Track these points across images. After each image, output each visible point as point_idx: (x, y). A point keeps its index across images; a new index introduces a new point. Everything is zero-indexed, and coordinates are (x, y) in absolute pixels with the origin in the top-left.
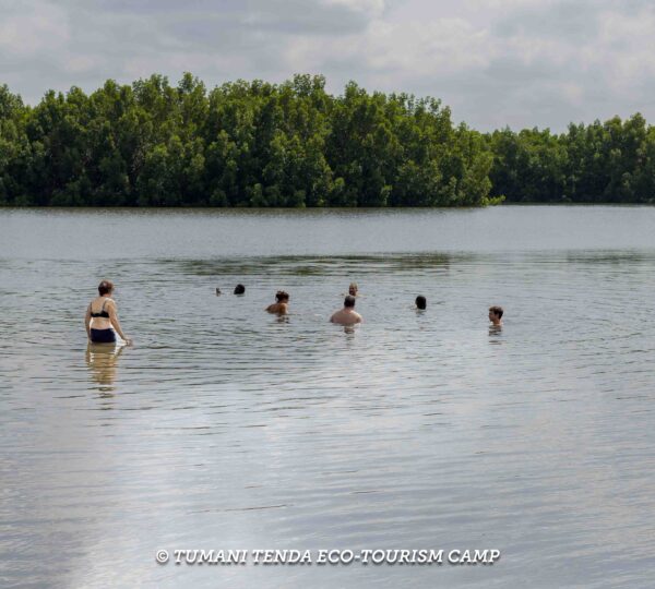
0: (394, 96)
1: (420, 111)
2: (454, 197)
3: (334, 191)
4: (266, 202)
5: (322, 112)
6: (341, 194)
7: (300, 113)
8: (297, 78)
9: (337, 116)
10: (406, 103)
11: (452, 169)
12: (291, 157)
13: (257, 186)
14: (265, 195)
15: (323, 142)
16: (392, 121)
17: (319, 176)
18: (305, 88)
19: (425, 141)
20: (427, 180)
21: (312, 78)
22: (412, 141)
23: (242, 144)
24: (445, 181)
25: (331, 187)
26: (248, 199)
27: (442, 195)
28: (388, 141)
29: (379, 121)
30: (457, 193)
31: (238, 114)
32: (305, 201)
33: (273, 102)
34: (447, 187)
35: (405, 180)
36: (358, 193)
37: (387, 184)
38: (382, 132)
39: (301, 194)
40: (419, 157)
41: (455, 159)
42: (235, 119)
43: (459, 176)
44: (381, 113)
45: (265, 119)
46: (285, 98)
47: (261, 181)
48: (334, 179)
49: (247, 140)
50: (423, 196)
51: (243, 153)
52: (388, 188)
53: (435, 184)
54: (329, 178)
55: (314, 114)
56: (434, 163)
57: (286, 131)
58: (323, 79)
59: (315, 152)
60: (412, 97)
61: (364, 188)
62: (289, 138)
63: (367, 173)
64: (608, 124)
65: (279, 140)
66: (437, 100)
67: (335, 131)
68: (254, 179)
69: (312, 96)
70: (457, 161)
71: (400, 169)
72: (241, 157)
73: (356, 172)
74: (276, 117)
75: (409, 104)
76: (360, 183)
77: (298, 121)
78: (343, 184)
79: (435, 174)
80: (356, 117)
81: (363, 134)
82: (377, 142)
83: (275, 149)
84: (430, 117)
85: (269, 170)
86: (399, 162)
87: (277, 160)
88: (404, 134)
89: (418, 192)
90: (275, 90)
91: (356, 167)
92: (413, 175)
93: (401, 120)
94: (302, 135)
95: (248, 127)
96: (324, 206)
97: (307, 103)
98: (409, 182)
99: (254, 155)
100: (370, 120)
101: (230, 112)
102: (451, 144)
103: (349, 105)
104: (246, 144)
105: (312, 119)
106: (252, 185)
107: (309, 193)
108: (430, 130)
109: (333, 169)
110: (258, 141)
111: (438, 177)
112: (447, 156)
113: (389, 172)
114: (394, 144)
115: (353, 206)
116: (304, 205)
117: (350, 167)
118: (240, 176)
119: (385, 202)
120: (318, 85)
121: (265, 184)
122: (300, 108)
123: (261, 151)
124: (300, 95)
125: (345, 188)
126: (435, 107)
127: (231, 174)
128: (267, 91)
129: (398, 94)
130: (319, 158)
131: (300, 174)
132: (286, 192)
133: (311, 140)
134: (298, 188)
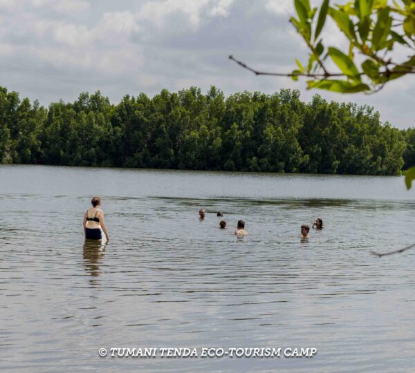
0: (344, 105)
1: (360, 114)
2: (379, 169)
3: (303, 163)
4: (259, 169)
5: (298, 113)
6: (307, 165)
7: (284, 114)
8: (282, 91)
9: (307, 116)
10: (351, 109)
11: (379, 151)
12: (276, 141)
13: (254, 158)
14: (259, 164)
15: (297, 131)
16: (342, 120)
17: (293, 153)
18: (287, 97)
19: (362, 133)
20: (362, 158)
21: (291, 91)
22: (354, 133)
23: (246, 132)
24: (374, 159)
25: (301, 160)
26: (248, 167)
27: (372, 168)
28: (338, 132)
29: (333, 120)
30: (381, 167)
31: (244, 113)
32: (284, 169)
33: (265, 108)
34: (375, 163)
35: (348, 158)
36: (318, 165)
37: (337, 160)
38: (334, 127)
39: (282, 164)
40: (358, 144)
41: (381, 145)
42: (241, 116)
43: (383, 156)
44: (335, 115)
45: (261, 116)
46: (275, 103)
47: (257, 155)
48: (303, 155)
49: (249, 129)
50: (360, 168)
51: (246, 137)
52: (337, 162)
53: (368, 161)
54: (300, 155)
55: (292, 114)
56: (367, 147)
57: (274, 125)
58: (298, 92)
59: (291, 138)
60: (356, 105)
61: (322, 162)
62: (276, 129)
63: (324, 152)
65: (269, 130)
66: (371, 107)
67: (306, 125)
68: (253, 154)
69: (291, 102)
70: (382, 147)
71: (346, 151)
72: (245, 141)
73: (318, 151)
74: (268, 116)
75: (353, 109)
76: (320, 158)
77: (282, 118)
78: (308, 158)
79: (368, 155)
80: (318, 116)
81: (323, 128)
82: (331, 133)
83: (266, 135)
84: (366, 118)
85: (262, 148)
86: (345, 146)
87: (268, 142)
88: (349, 128)
89: (357, 165)
90: (268, 98)
91: (317, 148)
92: (353, 154)
93: (347, 120)
94: (284, 127)
95: (250, 121)
96: (296, 172)
97: (288, 107)
98: (351, 158)
99: (253, 139)
100: (328, 119)
101: (239, 112)
102: (378, 136)
103: (315, 109)
104: (248, 132)
105: (291, 117)
106: (251, 157)
107: (287, 164)
108: (366, 126)
109: (303, 149)
110: (256, 129)
111: (370, 156)
112: (376, 143)
113: (338, 152)
114: (342, 135)
115: (315, 173)
116: (283, 171)
117: (313, 148)
118: (244, 151)
119: (336, 171)
120: (295, 96)
121: (259, 156)
122: (283, 110)
123: (258, 137)
124: (284, 102)
125: (310, 161)
126: (369, 112)
127: (238, 150)
128: (263, 99)
129: (347, 103)
130: (294, 142)
131: (282, 151)
132: (272, 163)
133: (289, 131)
134: (280, 161)
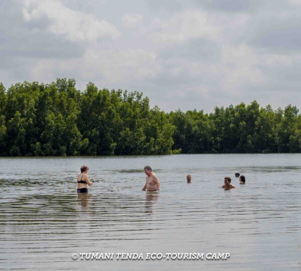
0: (113, 91)
1: (130, 100)
2: (153, 149)
3: (82, 146)
4: (43, 153)
5: (75, 100)
6: (87, 148)
7: (62, 101)
8: (58, 81)
9: (84, 103)
10: (122, 95)
11: (151, 133)
12: (57, 127)
13: (38, 143)
14: (43, 149)
15: (76, 118)
16: (115, 106)
17: (74, 137)
18: (63, 87)
19: (135, 117)
20: (137, 140)
21: (67, 81)
22: (127, 117)
23: (28, 119)
24: (148, 140)
25: (81, 144)
26: (32, 152)
27: (146, 148)
28: (113, 117)
29: (108, 105)
30: (154, 147)
31: (25, 102)
32: (66, 152)
33: (45, 96)
34: (148, 143)
35: (124, 140)
36: (97, 148)
37: (114, 142)
38: (110, 112)
39: (64, 148)
40: (132, 127)
41: (153, 127)
42: (23, 105)
43: (155, 137)
44: (109, 101)
45: (41, 105)
46: (53, 93)
47: (39, 140)
48: (83, 139)
49: (31, 116)
50: (135, 148)
51: (30, 124)
52: (115, 144)
53: (142, 142)
54: (80, 139)
55: (70, 101)
56: (141, 129)
57: (54, 112)
58: (74, 81)
59: (72, 123)
60: (126, 91)
61: (100, 145)
62: (56, 115)
63: (102, 136)
64: (238, 107)
65: (50, 117)
66: (140, 93)
67: (83, 111)
68: (36, 140)
69: (68, 90)
70: (154, 129)
71: (122, 133)
72: (28, 128)
73: (96, 135)
74: (48, 103)
75: (124, 95)
76: (98, 141)
77: (61, 105)
78: (88, 142)
79: (142, 136)
80: (94, 103)
81: (99, 113)
82: (108, 117)
83: (48, 122)
84: (136, 102)
85: (44, 134)
86: (121, 130)
87: (50, 128)
88: (123, 112)
89: (132, 146)
90: (46, 88)
91: (95, 132)
92: (128, 136)
93: (121, 105)
94: (64, 114)
95: (32, 109)
96: (77, 155)
97: (65, 95)
98: (127, 140)
99: (36, 125)
100: (103, 105)
101: (21, 101)
102: (150, 119)
103: (90, 96)
104: (31, 119)
105: (69, 104)
106: (35, 143)
107: (68, 147)
108: (138, 110)
109: (82, 133)
110: (38, 117)
111: (143, 138)
112: (148, 126)
113: (114, 135)
114: (118, 119)
115: (94, 155)
116: (65, 154)
117: (92, 132)
118: (28, 137)
119: (113, 153)
120: (71, 84)
121: (42, 142)
122: (61, 98)
123: (40, 123)
124: (61, 90)
125: (89, 145)
126: (139, 97)
127: (23, 137)
128: (42, 89)
129: (116, 90)
130: (74, 127)
131: (62, 136)
132: (54, 148)
133: (69, 117)
134: (62, 145)
